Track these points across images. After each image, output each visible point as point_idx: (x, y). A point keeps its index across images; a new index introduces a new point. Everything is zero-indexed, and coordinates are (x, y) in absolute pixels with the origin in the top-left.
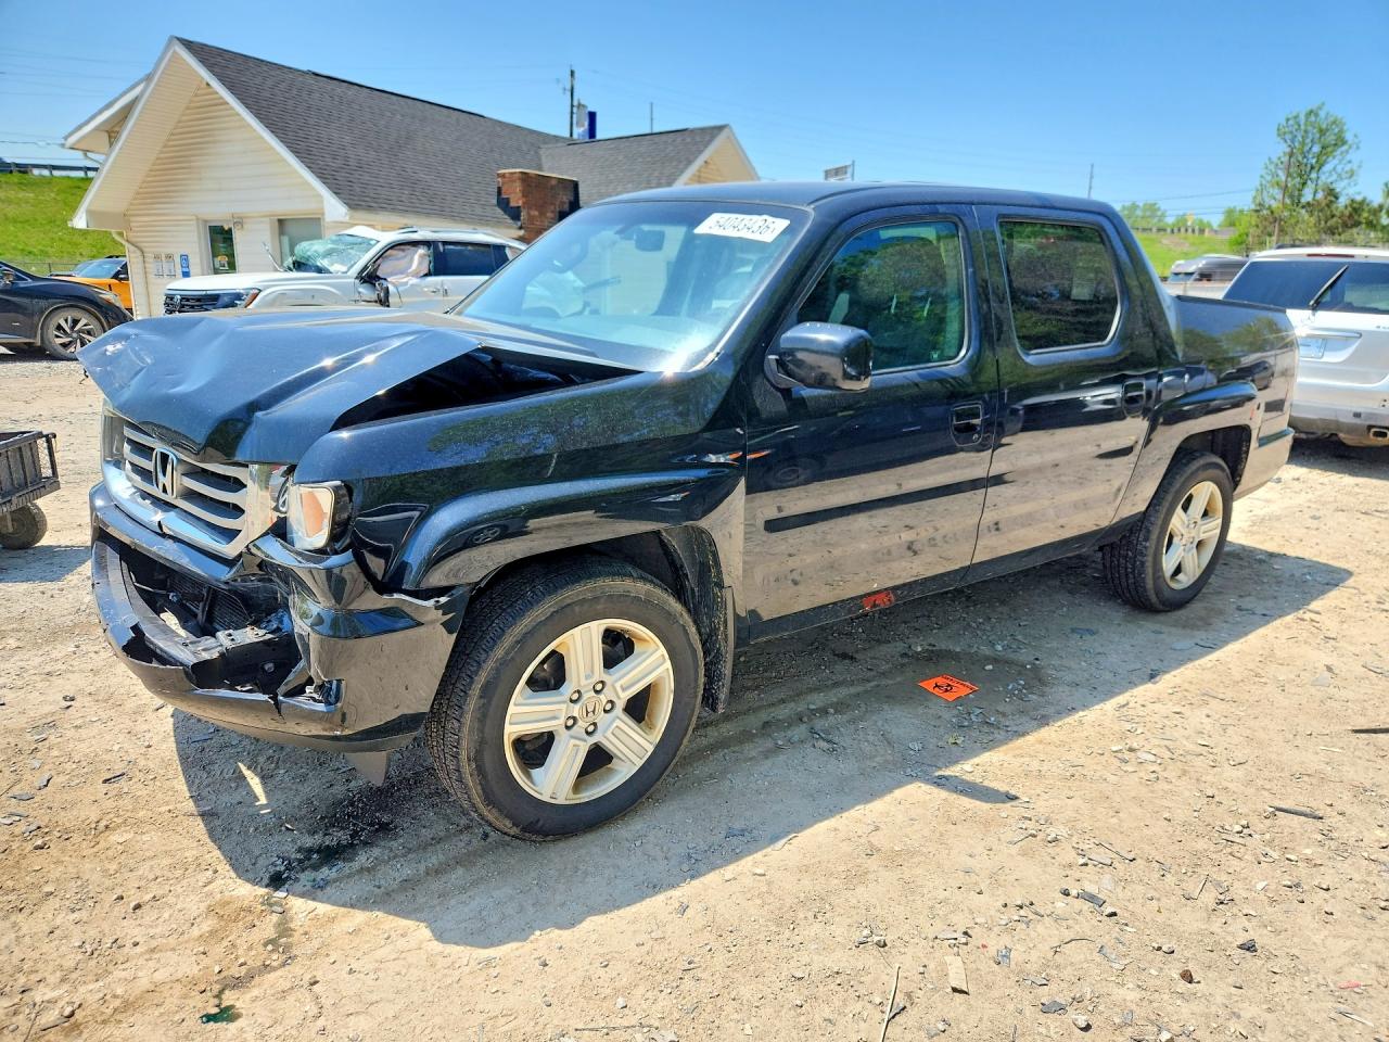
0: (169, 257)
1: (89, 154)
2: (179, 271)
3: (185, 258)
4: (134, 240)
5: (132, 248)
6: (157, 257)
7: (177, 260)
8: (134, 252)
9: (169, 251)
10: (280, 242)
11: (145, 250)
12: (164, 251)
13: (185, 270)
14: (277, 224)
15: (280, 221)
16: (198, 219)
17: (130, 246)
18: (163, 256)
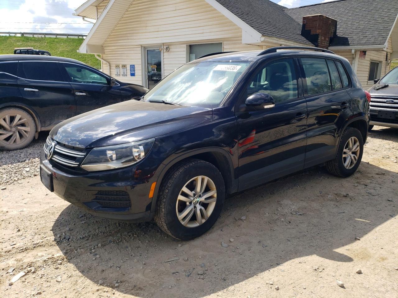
0: (124, 66)
1: (85, 19)
2: (129, 73)
3: (133, 67)
4: (105, 58)
5: (105, 62)
6: (117, 66)
7: (128, 68)
8: (106, 64)
9: (124, 63)
10: (190, 56)
11: (111, 63)
12: (121, 63)
13: (132, 72)
14: (189, 48)
15: (191, 46)
16: (141, 47)
17: (103, 61)
18: (121, 66)
